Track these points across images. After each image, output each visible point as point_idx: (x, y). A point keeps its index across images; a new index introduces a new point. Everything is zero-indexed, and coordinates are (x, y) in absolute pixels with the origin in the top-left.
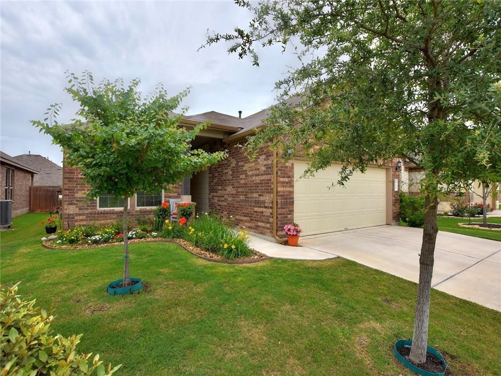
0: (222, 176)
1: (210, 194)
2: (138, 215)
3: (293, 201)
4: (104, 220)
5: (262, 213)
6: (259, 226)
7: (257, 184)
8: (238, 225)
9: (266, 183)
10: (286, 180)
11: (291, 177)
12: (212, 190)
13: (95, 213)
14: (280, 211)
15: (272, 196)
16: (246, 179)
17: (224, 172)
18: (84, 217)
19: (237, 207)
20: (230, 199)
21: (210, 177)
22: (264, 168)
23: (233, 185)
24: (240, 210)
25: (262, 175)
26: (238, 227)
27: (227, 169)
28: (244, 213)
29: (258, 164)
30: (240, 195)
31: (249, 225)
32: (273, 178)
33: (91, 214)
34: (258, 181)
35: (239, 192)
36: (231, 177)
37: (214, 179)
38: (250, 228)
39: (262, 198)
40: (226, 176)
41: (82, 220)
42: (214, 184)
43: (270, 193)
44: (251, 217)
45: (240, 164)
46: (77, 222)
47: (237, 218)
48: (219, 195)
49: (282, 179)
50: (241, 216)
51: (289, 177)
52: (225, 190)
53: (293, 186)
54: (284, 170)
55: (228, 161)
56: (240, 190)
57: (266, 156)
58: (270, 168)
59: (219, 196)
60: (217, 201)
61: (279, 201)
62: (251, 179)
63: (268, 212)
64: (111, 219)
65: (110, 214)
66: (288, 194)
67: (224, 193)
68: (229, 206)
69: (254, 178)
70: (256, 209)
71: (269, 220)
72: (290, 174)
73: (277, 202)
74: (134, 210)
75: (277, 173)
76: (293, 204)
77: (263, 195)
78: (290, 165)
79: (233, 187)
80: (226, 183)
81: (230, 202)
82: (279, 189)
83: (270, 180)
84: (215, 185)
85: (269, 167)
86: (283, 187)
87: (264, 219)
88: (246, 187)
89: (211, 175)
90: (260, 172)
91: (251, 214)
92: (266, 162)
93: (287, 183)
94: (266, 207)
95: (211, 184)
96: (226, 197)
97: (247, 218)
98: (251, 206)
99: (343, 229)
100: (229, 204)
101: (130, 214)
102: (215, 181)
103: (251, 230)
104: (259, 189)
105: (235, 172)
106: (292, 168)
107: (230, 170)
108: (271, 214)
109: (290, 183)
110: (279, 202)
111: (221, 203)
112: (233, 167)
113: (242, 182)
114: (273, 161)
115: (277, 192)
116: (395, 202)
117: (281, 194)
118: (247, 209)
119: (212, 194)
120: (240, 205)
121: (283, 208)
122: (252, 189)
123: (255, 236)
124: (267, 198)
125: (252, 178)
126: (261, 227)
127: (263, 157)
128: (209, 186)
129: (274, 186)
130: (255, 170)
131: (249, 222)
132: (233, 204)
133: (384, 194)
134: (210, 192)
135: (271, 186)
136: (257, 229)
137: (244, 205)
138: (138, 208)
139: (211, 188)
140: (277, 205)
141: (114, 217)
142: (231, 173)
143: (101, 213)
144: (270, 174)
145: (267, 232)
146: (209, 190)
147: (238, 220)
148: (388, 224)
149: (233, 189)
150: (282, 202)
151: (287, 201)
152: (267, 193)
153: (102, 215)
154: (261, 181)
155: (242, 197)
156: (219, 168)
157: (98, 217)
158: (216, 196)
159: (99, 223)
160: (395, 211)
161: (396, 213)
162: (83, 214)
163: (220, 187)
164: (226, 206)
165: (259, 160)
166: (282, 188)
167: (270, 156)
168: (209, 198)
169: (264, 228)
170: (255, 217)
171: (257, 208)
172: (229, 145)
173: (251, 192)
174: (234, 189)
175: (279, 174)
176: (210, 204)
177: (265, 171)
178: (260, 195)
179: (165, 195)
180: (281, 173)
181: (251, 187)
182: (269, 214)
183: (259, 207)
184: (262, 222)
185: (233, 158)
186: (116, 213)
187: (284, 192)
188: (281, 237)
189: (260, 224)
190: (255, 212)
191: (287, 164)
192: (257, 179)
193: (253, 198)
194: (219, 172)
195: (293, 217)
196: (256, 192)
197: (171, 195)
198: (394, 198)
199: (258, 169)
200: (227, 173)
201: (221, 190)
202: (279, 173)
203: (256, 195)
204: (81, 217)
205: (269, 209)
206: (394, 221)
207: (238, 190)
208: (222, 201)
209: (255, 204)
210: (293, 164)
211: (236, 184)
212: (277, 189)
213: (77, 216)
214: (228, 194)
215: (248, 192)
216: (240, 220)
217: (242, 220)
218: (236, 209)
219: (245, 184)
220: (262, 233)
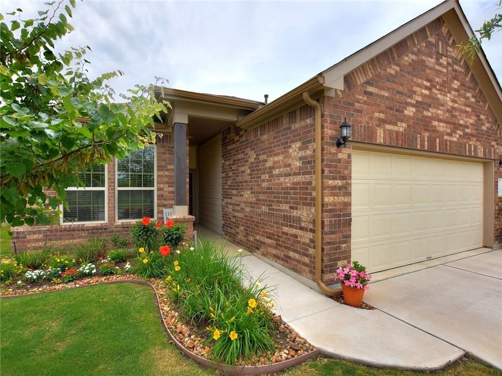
0: (238, 176)
1: (223, 200)
2: (119, 231)
3: (350, 220)
4: (69, 239)
5: (296, 236)
6: (290, 258)
7: (287, 188)
8: (258, 249)
9: (301, 188)
10: (339, 183)
11: (347, 177)
12: (226, 195)
13: (56, 230)
14: (327, 238)
15: (313, 210)
16: (271, 181)
17: (240, 170)
18: (41, 236)
19: (257, 223)
20: (248, 209)
21: (223, 178)
22: (298, 164)
23: (252, 189)
24: (261, 228)
25: (295, 174)
26: (258, 251)
27: (244, 165)
28: (266, 233)
29: (288, 156)
30: (261, 204)
31: (274, 252)
32: (316, 179)
33: (51, 231)
34: (289, 185)
35: (260, 200)
36: (248, 178)
37: (228, 180)
38: (276, 257)
39: (295, 213)
40: (242, 176)
41: (37, 240)
42: (227, 187)
43: (309, 205)
44: (278, 240)
45: (262, 157)
46: (30, 242)
47: (258, 238)
48: (234, 202)
49: (331, 182)
50: (262, 236)
51: (343, 178)
52: (242, 196)
53: (350, 194)
54: (336, 167)
55: (245, 155)
56: (261, 197)
57: (303, 143)
58: (309, 162)
59: (234, 204)
60: (232, 211)
61: (327, 221)
62: (277, 181)
63: (306, 237)
64: (79, 238)
65: (79, 230)
66: (341, 207)
67: (240, 199)
68: (246, 220)
69: (282, 179)
70: (285, 229)
71: (307, 251)
72: (346, 172)
73: (323, 222)
74: (112, 225)
75: (323, 172)
76: (350, 225)
77: (297, 209)
78: (346, 157)
79: (252, 193)
80: (242, 186)
81: (247, 214)
82: (326, 199)
83: (310, 183)
84: (230, 189)
85: (307, 162)
86: (334, 195)
87: (298, 247)
88: (270, 193)
89: (224, 175)
90: (292, 169)
91: (277, 235)
92: (301, 154)
93: (340, 188)
94: (301, 228)
95: (224, 186)
96: (243, 206)
97: (272, 241)
98: (277, 223)
99: (424, 258)
100: (247, 216)
101: (108, 230)
102: (229, 183)
103: (278, 261)
104: (291, 198)
105: (254, 171)
106: (348, 162)
107: (247, 167)
108: (312, 241)
109: (346, 188)
110: (326, 223)
111: (236, 214)
112: (252, 163)
113: (265, 185)
114: (314, 151)
115: (323, 205)
116: (498, 214)
117: (329, 207)
118: (272, 226)
119: (226, 200)
120: (261, 219)
121: (333, 233)
122: (279, 197)
123: (283, 272)
124: (304, 214)
125: (279, 179)
126: (294, 260)
127: (298, 145)
128: (223, 189)
129: (317, 194)
130: (285, 166)
131: (275, 248)
132: (252, 218)
133: (481, 201)
134: (224, 197)
135: (311, 194)
136: (287, 262)
137: (267, 221)
138: (119, 222)
139: (224, 192)
140: (323, 228)
141: (84, 235)
142: (249, 171)
143: (65, 230)
144: (309, 173)
145: (304, 271)
146: (223, 195)
147: (258, 241)
148: (486, 247)
149: (251, 195)
150: (331, 222)
151: (340, 221)
152: (304, 204)
153: (66, 233)
154: (293, 184)
155: (264, 209)
156: (234, 164)
157: (61, 235)
158: (230, 204)
159: (63, 243)
160: (498, 227)
161: (500, 230)
162: (39, 232)
163: (234, 192)
164: (242, 218)
165: (291, 150)
166: (332, 198)
167: (309, 142)
168: (222, 205)
169: (298, 261)
170: (283, 242)
171: (287, 228)
172: (246, 131)
173: (278, 202)
174: (253, 195)
175: (326, 173)
176: (224, 214)
177: (300, 168)
178: (291, 208)
179: (158, 203)
180: (330, 172)
181: (277, 193)
182: (307, 241)
183: (291, 226)
184: (295, 251)
185: (251, 150)
186: (88, 230)
187: (334, 204)
188: (330, 283)
189: (291, 254)
190: (283, 233)
191: (340, 156)
192: (288, 182)
193: (281, 211)
194: (233, 170)
195: (349, 247)
196: (286, 203)
197: (166, 203)
198: (497, 208)
199: (289, 165)
200: (243, 172)
201: (237, 195)
202: (326, 170)
203: (285, 207)
204: (36, 236)
205: (309, 233)
206: (497, 242)
207: (258, 196)
208: (238, 211)
209: (284, 221)
210: (349, 156)
211: (256, 189)
212: (323, 199)
213: (30, 234)
214: (245, 202)
215: (273, 201)
216: (262, 242)
217: (264, 243)
218: (256, 226)
219: (268, 188)
220: (294, 270)
